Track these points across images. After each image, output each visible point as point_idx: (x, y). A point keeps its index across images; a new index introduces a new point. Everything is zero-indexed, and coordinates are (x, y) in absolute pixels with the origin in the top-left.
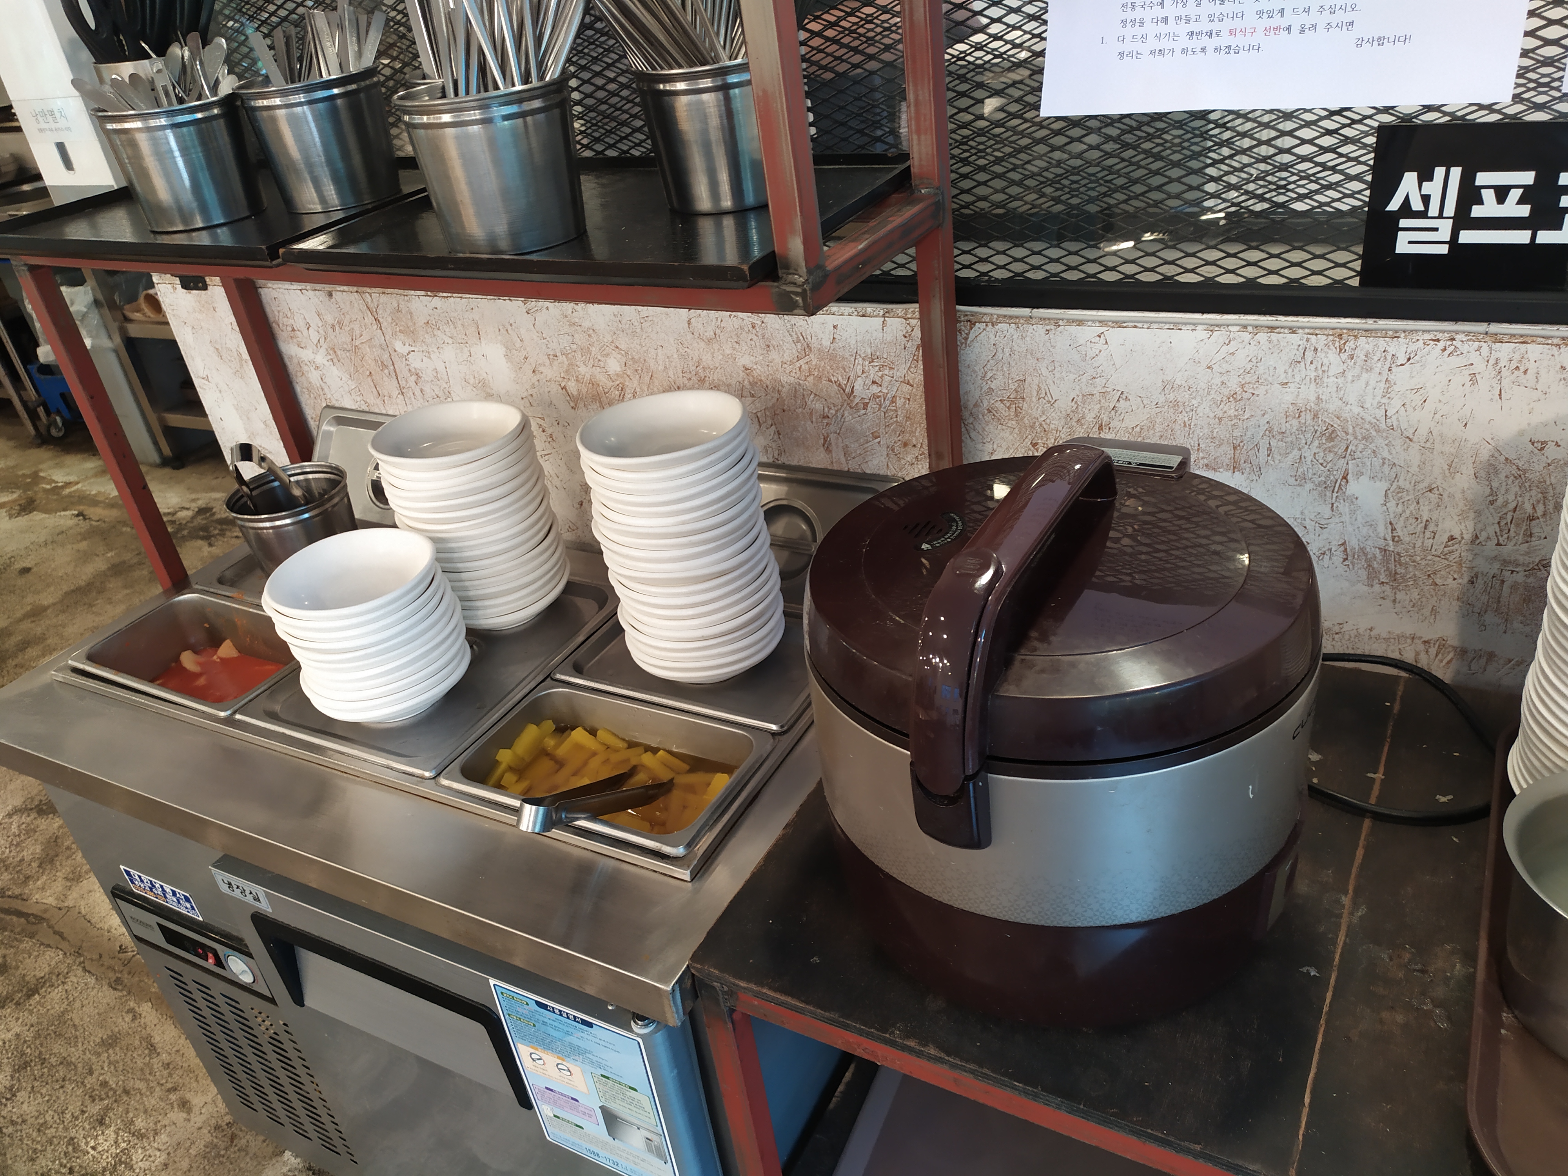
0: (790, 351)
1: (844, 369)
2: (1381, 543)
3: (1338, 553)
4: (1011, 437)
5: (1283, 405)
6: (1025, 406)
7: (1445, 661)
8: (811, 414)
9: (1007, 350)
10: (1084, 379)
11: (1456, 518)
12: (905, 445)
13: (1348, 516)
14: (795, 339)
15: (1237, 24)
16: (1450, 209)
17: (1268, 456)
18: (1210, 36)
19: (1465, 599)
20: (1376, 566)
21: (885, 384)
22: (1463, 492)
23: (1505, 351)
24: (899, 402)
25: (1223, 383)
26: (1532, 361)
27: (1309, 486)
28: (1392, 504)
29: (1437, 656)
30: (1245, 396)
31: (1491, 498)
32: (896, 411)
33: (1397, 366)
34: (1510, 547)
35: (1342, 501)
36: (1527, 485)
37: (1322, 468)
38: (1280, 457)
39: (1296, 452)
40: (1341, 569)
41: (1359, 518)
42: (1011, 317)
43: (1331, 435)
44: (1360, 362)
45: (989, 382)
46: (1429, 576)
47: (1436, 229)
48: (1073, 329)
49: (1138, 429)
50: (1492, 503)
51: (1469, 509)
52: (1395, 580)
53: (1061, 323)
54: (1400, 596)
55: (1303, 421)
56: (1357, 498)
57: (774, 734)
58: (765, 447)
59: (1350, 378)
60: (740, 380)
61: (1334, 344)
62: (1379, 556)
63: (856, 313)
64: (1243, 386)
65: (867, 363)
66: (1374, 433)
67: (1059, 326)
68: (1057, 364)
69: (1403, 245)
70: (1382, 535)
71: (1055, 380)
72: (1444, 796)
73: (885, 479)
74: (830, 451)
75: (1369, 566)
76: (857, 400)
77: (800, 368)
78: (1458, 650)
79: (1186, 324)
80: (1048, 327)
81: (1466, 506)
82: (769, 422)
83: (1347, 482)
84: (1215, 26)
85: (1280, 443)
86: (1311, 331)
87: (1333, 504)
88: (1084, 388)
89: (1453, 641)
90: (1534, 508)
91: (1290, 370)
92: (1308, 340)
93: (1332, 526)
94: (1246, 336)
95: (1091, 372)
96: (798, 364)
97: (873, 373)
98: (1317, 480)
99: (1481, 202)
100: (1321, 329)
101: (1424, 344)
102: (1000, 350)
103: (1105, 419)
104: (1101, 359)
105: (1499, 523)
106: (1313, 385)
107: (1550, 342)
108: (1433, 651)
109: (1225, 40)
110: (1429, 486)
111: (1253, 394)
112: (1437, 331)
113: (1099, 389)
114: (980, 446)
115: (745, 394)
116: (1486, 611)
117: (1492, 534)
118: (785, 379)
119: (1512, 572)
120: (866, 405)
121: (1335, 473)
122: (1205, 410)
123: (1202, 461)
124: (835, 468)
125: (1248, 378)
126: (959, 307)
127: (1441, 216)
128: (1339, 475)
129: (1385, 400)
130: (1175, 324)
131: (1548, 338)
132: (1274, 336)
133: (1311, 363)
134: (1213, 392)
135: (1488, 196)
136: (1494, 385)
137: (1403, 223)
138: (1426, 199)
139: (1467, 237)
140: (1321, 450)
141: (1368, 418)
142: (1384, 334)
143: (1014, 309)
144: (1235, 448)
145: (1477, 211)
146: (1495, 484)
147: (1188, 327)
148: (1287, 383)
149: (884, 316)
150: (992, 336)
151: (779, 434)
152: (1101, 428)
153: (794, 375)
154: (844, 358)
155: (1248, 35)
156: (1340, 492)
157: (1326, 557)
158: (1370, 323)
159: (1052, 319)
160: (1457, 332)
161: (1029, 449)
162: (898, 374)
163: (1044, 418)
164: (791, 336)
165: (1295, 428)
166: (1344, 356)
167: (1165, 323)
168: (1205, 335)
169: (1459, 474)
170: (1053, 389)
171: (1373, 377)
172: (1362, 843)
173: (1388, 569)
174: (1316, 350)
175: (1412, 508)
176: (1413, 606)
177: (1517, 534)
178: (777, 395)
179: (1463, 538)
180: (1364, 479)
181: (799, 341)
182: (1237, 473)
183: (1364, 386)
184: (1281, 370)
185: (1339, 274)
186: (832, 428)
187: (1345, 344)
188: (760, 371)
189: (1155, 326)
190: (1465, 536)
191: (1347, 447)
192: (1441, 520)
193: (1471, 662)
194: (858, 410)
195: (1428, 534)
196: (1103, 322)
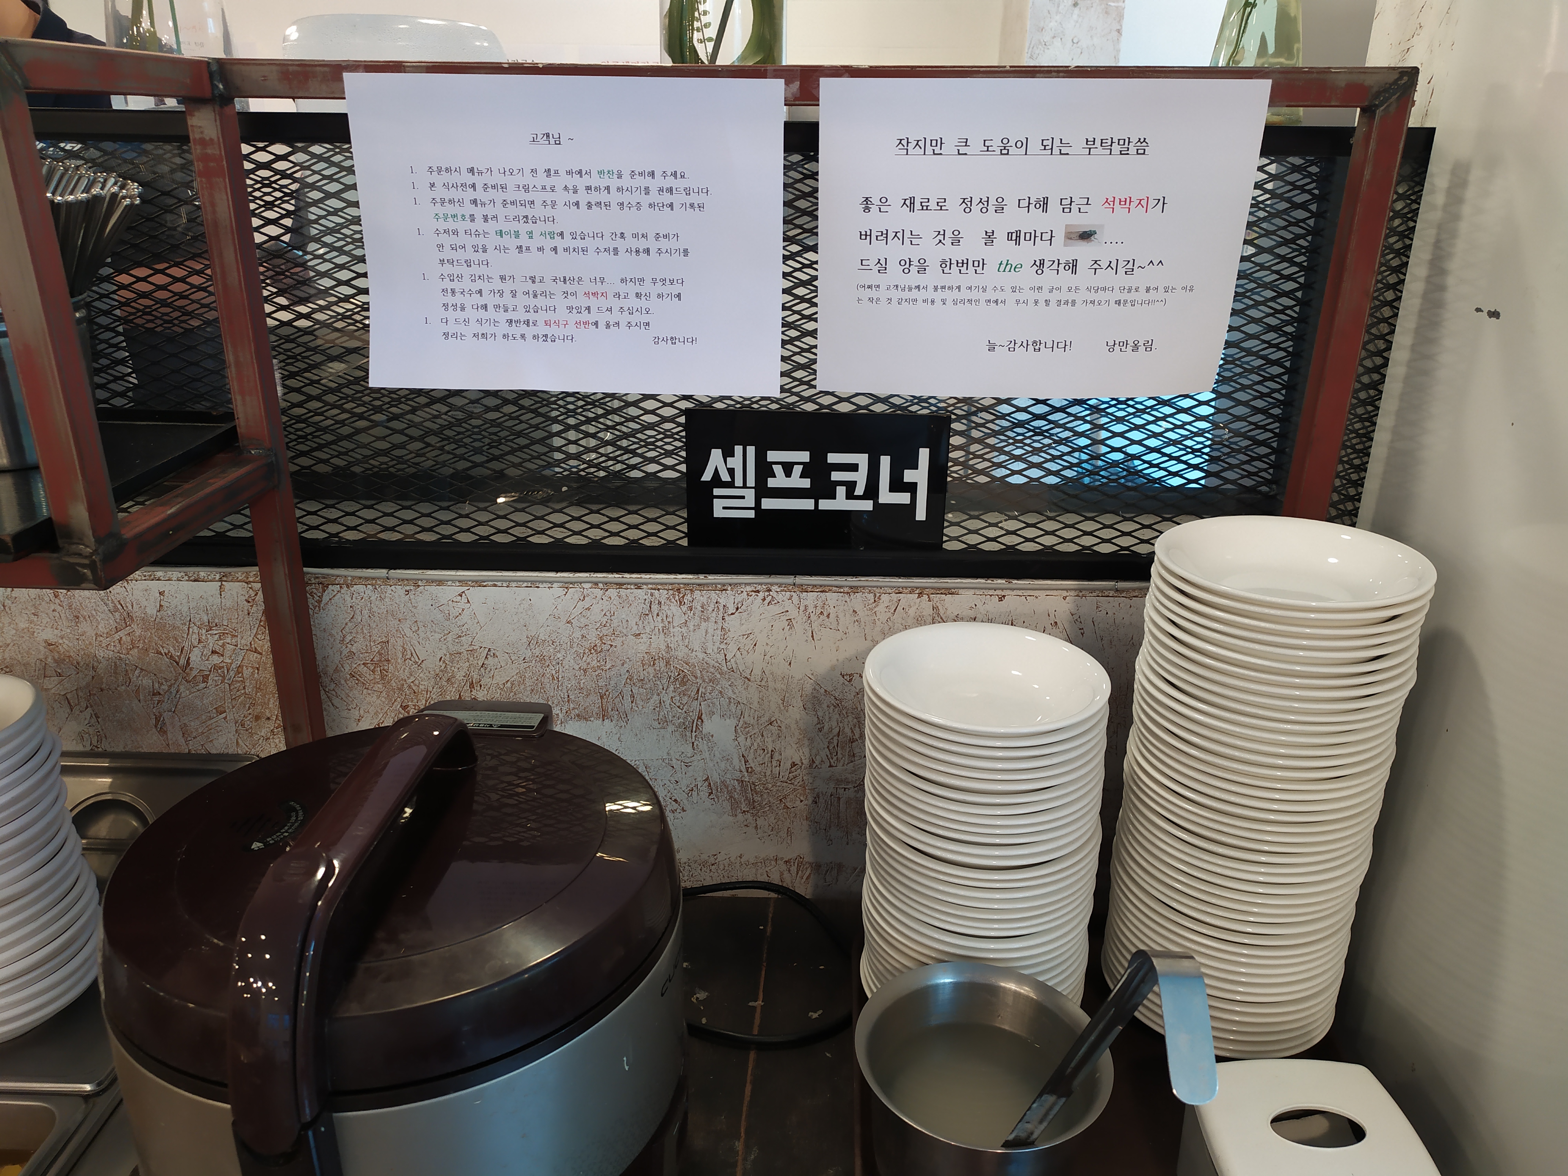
0: (105, 622)
1: (176, 639)
2: (738, 774)
3: (703, 788)
4: (379, 702)
5: (638, 655)
6: (391, 667)
7: (805, 878)
8: (137, 691)
9: (366, 612)
10: (450, 638)
11: (795, 746)
12: (257, 718)
13: (707, 753)
14: (112, 609)
15: (550, 316)
16: (751, 481)
17: (632, 702)
18: (528, 325)
19: (812, 817)
20: (736, 796)
21: (227, 654)
22: (797, 722)
23: (810, 598)
24: (247, 672)
25: (583, 636)
26: (832, 607)
27: (671, 728)
28: (741, 739)
29: (797, 874)
30: (605, 647)
31: (819, 726)
32: (243, 682)
33: (729, 615)
34: (840, 767)
35: (700, 740)
36: (844, 712)
37: (680, 711)
38: (642, 703)
39: (655, 697)
40: (708, 802)
41: (717, 753)
42: (367, 579)
43: (683, 680)
44: (698, 613)
45: (349, 646)
46: (781, 800)
47: (743, 497)
48: (433, 589)
49: (509, 684)
50: (820, 730)
51: (804, 737)
52: (754, 808)
53: (420, 583)
54: (760, 822)
55: (658, 668)
56: (712, 736)
57: (86, 1097)
58: (80, 733)
59: (692, 628)
60: (41, 657)
61: (674, 598)
62: (738, 788)
63: (186, 578)
64: (601, 639)
65: (204, 631)
66: (718, 676)
67: (419, 586)
68: (420, 625)
69: (719, 510)
70: (737, 768)
71: (420, 640)
72: (815, 1012)
73: (236, 758)
74: (165, 732)
75: (731, 797)
76: (194, 673)
77: (120, 640)
78: (814, 864)
79: (542, 582)
80: (408, 588)
81: (801, 734)
82: (83, 704)
83: (702, 721)
84: (531, 316)
85: (641, 690)
86: (654, 586)
87: (693, 743)
88: (451, 647)
89: (808, 858)
90: (852, 731)
91: (641, 622)
92: (652, 595)
93: (695, 763)
94: (598, 592)
95: (456, 631)
96: (117, 636)
97: (212, 642)
98: (677, 722)
99: (773, 476)
100: (661, 584)
101: (748, 595)
102: (358, 612)
103: (475, 676)
104: (465, 618)
105: (828, 747)
106: (662, 635)
107: (842, 590)
108: (794, 869)
109: (541, 330)
110: (770, 719)
111: (611, 646)
112: (756, 584)
113: (466, 647)
114: (344, 713)
115: (48, 673)
116: (830, 827)
117: (825, 758)
118: (101, 654)
119: (845, 789)
120: (205, 679)
121: (691, 714)
122: (570, 662)
123: (573, 712)
124: (173, 751)
125: (605, 631)
126: (305, 569)
127: (745, 486)
128: (695, 716)
129: (723, 646)
130: (532, 582)
131: (840, 587)
132: (623, 592)
133: (658, 615)
134: (575, 645)
135: (778, 470)
136: (807, 628)
137: (717, 491)
138: (731, 472)
139: (768, 504)
140: (676, 694)
141: (712, 663)
142: (714, 587)
143: (369, 570)
144: (602, 697)
145: (772, 483)
146: (820, 714)
147: (545, 585)
148: (639, 634)
149: (221, 580)
150: (348, 598)
151: (97, 717)
152: (472, 686)
153: (112, 648)
154: (174, 628)
155: (562, 327)
156: (698, 731)
157: (695, 793)
158: (701, 578)
159: (411, 580)
160: (772, 584)
161: (400, 713)
162: (243, 641)
163: (412, 679)
164: (106, 605)
165: (652, 675)
166: (684, 608)
167: (524, 581)
168: (561, 592)
169: (791, 707)
170: (418, 648)
171: (711, 625)
172: (749, 1078)
173: (747, 798)
174: (660, 603)
175: (758, 741)
176: (772, 830)
177: (844, 756)
178: (92, 673)
179: (802, 763)
180: (716, 718)
181: (117, 610)
182: (606, 721)
183: (704, 634)
184: (632, 623)
185: (671, 535)
186: (165, 706)
187: (683, 597)
188: (67, 645)
189: (514, 584)
190: (803, 761)
191: (698, 690)
192: (783, 749)
193: (825, 874)
194: (197, 684)
195: (774, 763)
196: (463, 582)
